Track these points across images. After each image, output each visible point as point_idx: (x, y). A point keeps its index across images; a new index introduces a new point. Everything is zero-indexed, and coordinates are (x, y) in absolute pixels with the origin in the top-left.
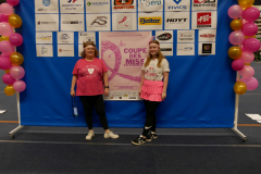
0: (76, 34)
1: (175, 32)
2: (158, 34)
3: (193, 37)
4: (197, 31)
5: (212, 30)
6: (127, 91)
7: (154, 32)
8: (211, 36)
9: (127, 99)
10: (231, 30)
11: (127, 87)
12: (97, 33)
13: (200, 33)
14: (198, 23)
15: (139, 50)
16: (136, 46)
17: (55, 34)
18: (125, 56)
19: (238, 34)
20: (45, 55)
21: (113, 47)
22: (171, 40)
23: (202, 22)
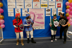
0: (21, 9)
1: (51, 9)
2: (46, 9)
3: (56, 10)
4: (57, 9)
5: (61, 9)
6: (37, 27)
7: (45, 9)
8: (61, 10)
9: (37, 29)
10: (66, 9)
11: (37, 25)
12: (28, 9)
13: (58, 9)
14: (58, 6)
15: (41, 14)
16: (40, 13)
17: (14, 9)
18: (37, 16)
19: (68, 10)
20: (11, 16)
21: (33, 13)
22: (50, 11)
23: (59, 6)
